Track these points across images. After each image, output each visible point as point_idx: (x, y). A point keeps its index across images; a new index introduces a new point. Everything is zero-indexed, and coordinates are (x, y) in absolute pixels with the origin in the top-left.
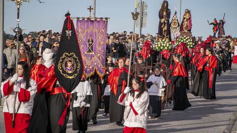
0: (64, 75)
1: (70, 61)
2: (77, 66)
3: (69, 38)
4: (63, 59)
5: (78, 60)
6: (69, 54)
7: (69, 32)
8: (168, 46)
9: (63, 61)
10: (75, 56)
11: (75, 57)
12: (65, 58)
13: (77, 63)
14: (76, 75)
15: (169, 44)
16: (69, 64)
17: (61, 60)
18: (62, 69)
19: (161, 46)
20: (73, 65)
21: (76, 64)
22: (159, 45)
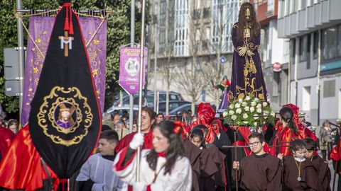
0: (52, 137)
1: (68, 106)
2: (84, 117)
3: (66, 54)
4: (51, 101)
5: (86, 105)
6: (66, 90)
7: (66, 41)
8: (259, 110)
9: (50, 106)
10: (79, 93)
11: (81, 97)
12: (55, 99)
13: (84, 110)
14: (81, 137)
15: (263, 108)
16: (65, 114)
17: (45, 104)
18: (48, 123)
19: (244, 111)
20: (74, 116)
21: (83, 113)
22: (239, 111)
